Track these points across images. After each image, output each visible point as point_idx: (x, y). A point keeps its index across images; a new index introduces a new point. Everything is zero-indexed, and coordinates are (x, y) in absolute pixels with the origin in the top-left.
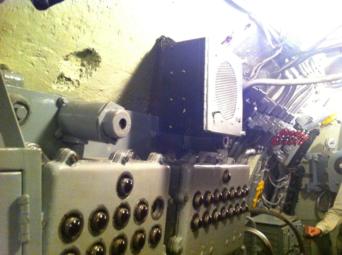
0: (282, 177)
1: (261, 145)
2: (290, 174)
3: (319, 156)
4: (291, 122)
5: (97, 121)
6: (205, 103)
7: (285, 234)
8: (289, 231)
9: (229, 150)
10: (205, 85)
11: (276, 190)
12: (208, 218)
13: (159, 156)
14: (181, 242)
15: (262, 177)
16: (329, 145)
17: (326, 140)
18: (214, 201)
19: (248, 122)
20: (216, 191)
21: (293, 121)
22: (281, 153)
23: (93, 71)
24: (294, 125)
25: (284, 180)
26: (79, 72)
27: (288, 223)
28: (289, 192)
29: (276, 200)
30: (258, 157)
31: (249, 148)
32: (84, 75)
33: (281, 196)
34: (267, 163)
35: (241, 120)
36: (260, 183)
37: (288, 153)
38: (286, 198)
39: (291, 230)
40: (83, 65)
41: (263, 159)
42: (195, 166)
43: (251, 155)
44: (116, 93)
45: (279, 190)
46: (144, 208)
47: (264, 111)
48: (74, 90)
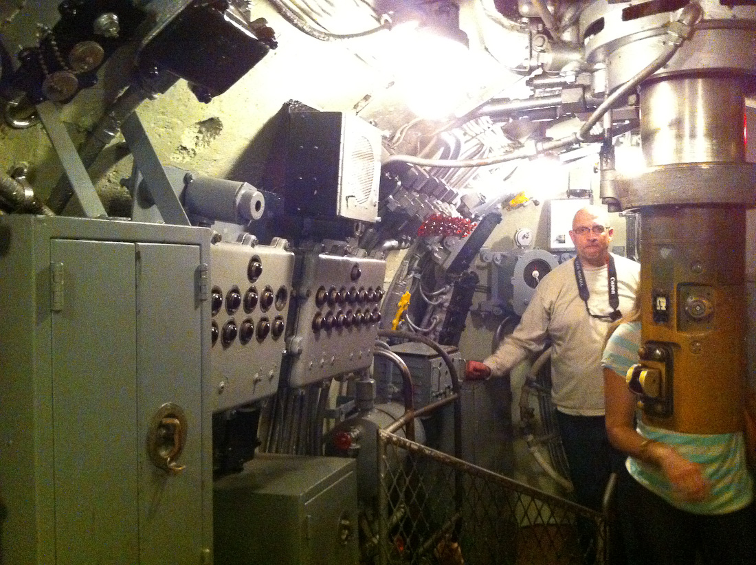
0: (440, 288)
1: (407, 235)
2: (453, 284)
3: (503, 256)
4: (454, 202)
5: (234, 202)
6: (339, 186)
7: (433, 368)
8: (441, 364)
9: (361, 239)
10: (340, 166)
11: (430, 308)
12: (331, 319)
13: (284, 241)
14: (300, 341)
15: (409, 287)
16: (521, 240)
17: (517, 231)
18: (340, 301)
19: (387, 202)
20: (342, 290)
21: (457, 201)
22: (439, 248)
23: (212, 139)
24: (458, 206)
25: (442, 293)
26: (195, 139)
27: (440, 353)
28: (450, 312)
29: (430, 323)
30: (403, 253)
31: (389, 239)
32: (200, 144)
33: (436, 319)
34: (418, 265)
35: (377, 204)
36: (403, 296)
37: (450, 249)
38: (445, 322)
39: (444, 363)
40: (200, 132)
41: (411, 258)
42: (321, 256)
43: (392, 248)
44: (230, 162)
45: (435, 308)
46: (270, 295)
47: (411, 186)
48: (189, 160)
